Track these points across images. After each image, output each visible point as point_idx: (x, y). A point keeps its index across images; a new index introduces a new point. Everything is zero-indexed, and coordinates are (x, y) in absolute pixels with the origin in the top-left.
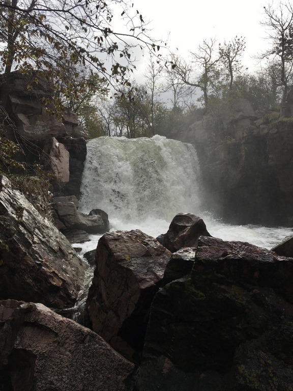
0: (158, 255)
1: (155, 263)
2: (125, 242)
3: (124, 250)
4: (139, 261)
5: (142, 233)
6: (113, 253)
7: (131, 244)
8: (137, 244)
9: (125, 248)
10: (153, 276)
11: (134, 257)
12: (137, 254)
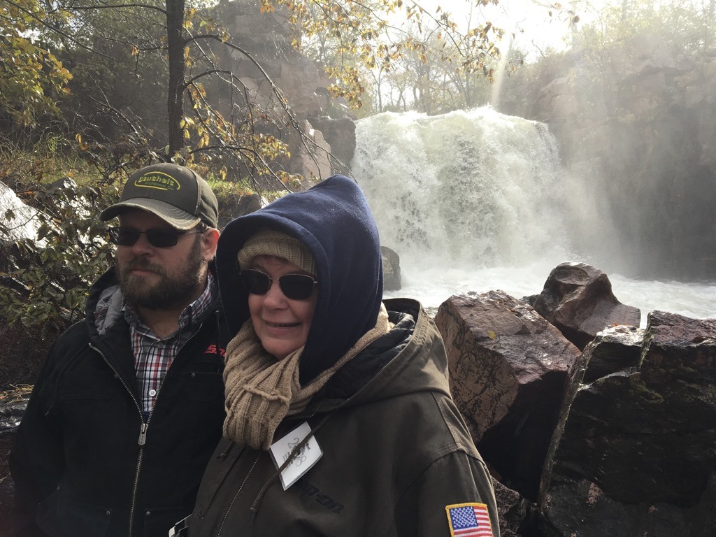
0: (539, 332)
1: (536, 346)
2: (486, 310)
3: (485, 322)
4: (512, 341)
5: (507, 296)
6: (469, 327)
7: (496, 314)
8: (505, 314)
9: (486, 320)
10: (536, 366)
11: (502, 335)
12: (507, 330)
